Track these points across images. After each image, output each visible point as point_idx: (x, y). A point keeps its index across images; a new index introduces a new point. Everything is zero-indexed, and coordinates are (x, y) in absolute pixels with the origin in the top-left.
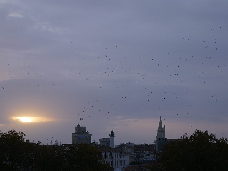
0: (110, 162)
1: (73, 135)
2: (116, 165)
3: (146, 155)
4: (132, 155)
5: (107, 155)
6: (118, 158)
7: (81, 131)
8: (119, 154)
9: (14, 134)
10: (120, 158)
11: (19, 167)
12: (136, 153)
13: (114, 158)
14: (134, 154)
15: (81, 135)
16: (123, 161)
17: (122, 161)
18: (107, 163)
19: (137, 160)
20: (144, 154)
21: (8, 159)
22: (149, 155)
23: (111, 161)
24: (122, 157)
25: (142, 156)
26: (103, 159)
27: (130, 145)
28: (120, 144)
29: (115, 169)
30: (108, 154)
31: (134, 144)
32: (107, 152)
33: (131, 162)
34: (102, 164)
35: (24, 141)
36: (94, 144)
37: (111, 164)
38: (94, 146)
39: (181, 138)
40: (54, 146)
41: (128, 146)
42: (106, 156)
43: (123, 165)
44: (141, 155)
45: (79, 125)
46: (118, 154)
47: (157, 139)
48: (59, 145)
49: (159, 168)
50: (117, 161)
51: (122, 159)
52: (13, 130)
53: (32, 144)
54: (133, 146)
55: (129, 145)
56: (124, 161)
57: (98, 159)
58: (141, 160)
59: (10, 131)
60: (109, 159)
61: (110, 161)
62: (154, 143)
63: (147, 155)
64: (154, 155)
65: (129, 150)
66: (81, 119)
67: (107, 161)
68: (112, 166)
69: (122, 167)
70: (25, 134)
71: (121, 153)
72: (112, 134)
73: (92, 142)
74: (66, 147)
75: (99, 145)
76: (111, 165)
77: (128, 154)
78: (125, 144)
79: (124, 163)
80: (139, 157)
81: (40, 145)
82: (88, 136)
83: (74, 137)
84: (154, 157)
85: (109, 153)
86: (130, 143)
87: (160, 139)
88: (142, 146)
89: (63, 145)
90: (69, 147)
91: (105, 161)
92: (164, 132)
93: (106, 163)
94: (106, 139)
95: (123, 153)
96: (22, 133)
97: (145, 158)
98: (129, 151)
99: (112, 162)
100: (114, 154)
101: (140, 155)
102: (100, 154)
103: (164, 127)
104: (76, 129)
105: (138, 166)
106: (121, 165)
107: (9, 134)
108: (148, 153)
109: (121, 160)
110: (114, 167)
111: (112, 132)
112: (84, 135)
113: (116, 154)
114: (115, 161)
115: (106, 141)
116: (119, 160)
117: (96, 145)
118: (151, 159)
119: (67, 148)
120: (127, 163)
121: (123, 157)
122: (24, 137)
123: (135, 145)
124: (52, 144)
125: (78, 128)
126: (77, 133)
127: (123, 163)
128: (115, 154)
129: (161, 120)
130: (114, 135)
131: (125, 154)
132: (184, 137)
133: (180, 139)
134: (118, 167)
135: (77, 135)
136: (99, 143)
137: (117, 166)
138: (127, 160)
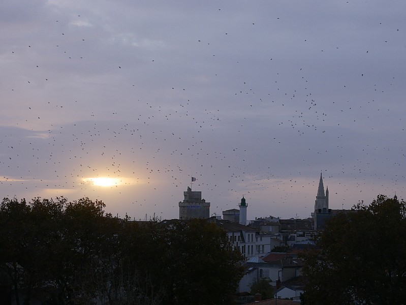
0: (241, 248)
1: (181, 206)
2: (250, 253)
4: (276, 236)
5: (235, 236)
6: (252, 241)
7: (192, 199)
8: (254, 234)
9: (88, 204)
10: (257, 241)
11: (96, 256)
12: (282, 232)
13: (246, 240)
14: (279, 235)
15: (194, 204)
16: (261, 247)
17: (259, 246)
18: (235, 249)
19: (284, 245)
20: (296, 235)
21: (78, 244)
22: (303, 236)
24: (259, 239)
25: (293, 239)
26: (229, 243)
27: (272, 220)
28: (256, 218)
29: (249, 259)
30: (237, 235)
31: (278, 218)
32: (236, 232)
33: (274, 248)
34: (227, 250)
35: (104, 215)
36: (214, 218)
37: (241, 251)
38: (215, 222)
39: (354, 208)
40: (150, 222)
41: (269, 221)
42: (233, 238)
43: (261, 252)
44: (290, 236)
45: (189, 189)
46: (252, 235)
47: (316, 210)
48: (158, 221)
49: (320, 256)
50: (252, 246)
51: (259, 243)
52: (85, 199)
53: (116, 220)
54: (277, 222)
55: (271, 220)
57: (222, 244)
58: (290, 243)
59: (81, 199)
60: (239, 242)
61: (241, 245)
62: (311, 217)
63: (300, 236)
64: (311, 236)
65: (271, 229)
66: (193, 179)
67: (236, 246)
68: (243, 254)
69: (260, 255)
70: (104, 205)
71: (258, 233)
72: (243, 203)
73: (210, 217)
74: (171, 224)
75: (222, 221)
76: (241, 253)
77: (269, 234)
78: (264, 219)
79: (263, 249)
80: (286, 239)
81: (128, 221)
82: (205, 207)
83: (183, 208)
84: (310, 240)
85: (239, 234)
86: (272, 218)
87: (320, 210)
88: (291, 222)
89: (165, 220)
90: (175, 224)
91: (233, 247)
92: (326, 198)
93: (233, 250)
94: (234, 210)
95: (260, 234)
96: (100, 203)
97: (297, 242)
98: (271, 230)
99: (244, 247)
100: (247, 234)
101: (288, 236)
102: (224, 235)
103: (327, 191)
104: (185, 196)
105: (285, 253)
106: (257, 253)
107: (79, 205)
108: (301, 233)
109: (257, 244)
110: (246, 256)
111: (243, 200)
112: (198, 204)
114: (249, 246)
115: (233, 213)
116: (254, 245)
117: (217, 220)
118: (306, 243)
119: (171, 226)
120: (268, 249)
121: (261, 239)
122: (103, 209)
123: (280, 220)
124: (149, 220)
125: (189, 193)
126: (187, 201)
127: (261, 249)
128: (249, 235)
129: (321, 180)
130: (246, 205)
131: (264, 234)
132: (359, 207)
133: (353, 210)
134: (254, 255)
135: (186, 204)
136: (222, 218)
137: (252, 253)
138: (267, 244)
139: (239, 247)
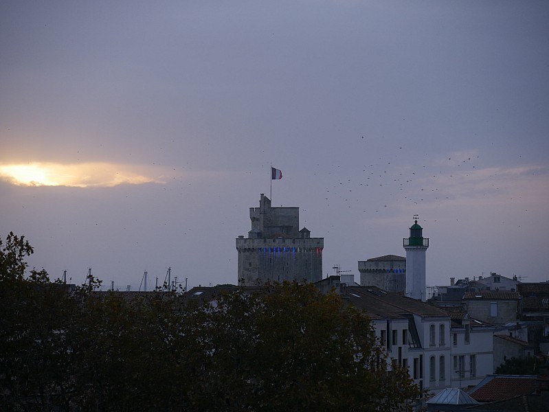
0: (411, 363)
1: (244, 248)
4: (510, 329)
5: (394, 331)
6: (442, 342)
7: (274, 229)
8: (447, 325)
10: (455, 343)
11: (7, 392)
12: (525, 319)
13: (426, 342)
14: (518, 327)
15: (278, 243)
16: (467, 360)
17: (462, 357)
18: (394, 366)
19: (532, 354)
23: (415, 360)
24: (461, 337)
26: (378, 350)
27: (497, 285)
28: (452, 279)
29: (433, 395)
30: (400, 326)
31: (515, 279)
32: (393, 318)
33: (504, 363)
34: (373, 370)
35: (27, 275)
36: (335, 282)
37: (411, 373)
38: (338, 291)
40: (157, 295)
41: (488, 289)
42: (389, 337)
43: (467, 375)
45: (265, 201)
46: (442, 326)
48: (179, 291)
50: (442, 358)
51: (462, 348)
53: (62, 288)
54: (513, 290)
55: (494, 286)
56: (473, 357)
57: (356, 352)
60: (405, 348)
61: (410, 356)
65: (494, 309)
66: (275, 174)
67: (396, 357)
68: (417, 382)
69: (466, 384)
70: (29, 248)
71: (457, 322)
72: (416, 238)
73: (324, 277)
74: (214, 298)
75: (356, 288)
76: (412, 377)
77: (489, 325)
78: (473, 283)
79: (473, 365)
80: (538, 337)
81: (94, 292)
82: (310, 249)
83: (247, 253)
85: (405, 325)
86: (496, 278)
89: (199, 289)
90: (226, 298)
91: (389, 361)
93: (389, 369)
94: (390, 259)
95: (464, 323)
96: (19, 242)
98: (494, 313)
99: (418, 362)
100: (427, 325)
101: (543, 330)
102: (362, 327)
104: (253, 219)
105: (536, 377)
106: (457, 376)
110: (426, 385)
111: (416, 231)
112: (289, 243)
113: (437, 325)
114: (433, 358)
115: (388, 268)
116: (447, 354)
117: (344, 287)
119: (214, 304)
120: (486, 367)
121: (467, 339)
122: (25, 258)
123: (520, 286)
125: (265, 213)
126: (260, 235)
127: (467, 367)
128: (433, 327)
130: (425, 243)
131: (474, 326)
134: (447, 383)
135: (258, 244)
137: (442, 378)
138: (483, 351)
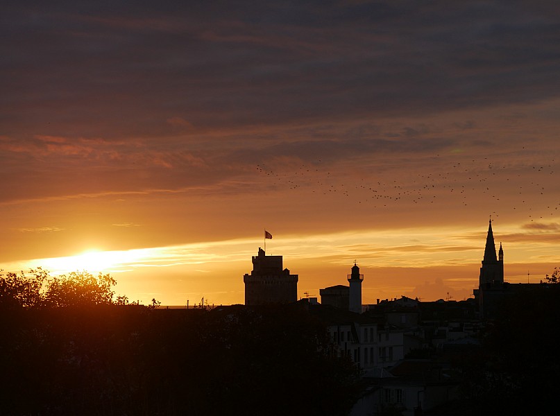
0: (352, 353)
1: (248, 281)
2: (369, 360)
3: (450, 331)
4: (413, 330)
5: (342, 332)
6: (372, 339)
7: (267, 269)
8: (375, 328)
9: (86, 281)
10: (380, 339)
12: (423, 324)
13: (362, 339)
14: (419, 329)
15: (269, 278)
16: (387, 350)
17: (384, 348)
18: (342, 354)
19: (427, 346)
20: (447, 329)
22: (460, 329)
23: (355, 350)
24: (383, 336)
25: (441, 334)
26: (332, 344)
27: (406, 303)
28: (378, 300)
29: (366, 372)
30: (346, 329)
31: (417, 299)
33: (410, 351)
34: (329, 357)
35: (114, 299)
36: (305, 302)
37: (353, 358)
38: (307, 308)
39: (547, 281)
41: (400, 306)
42: (339, 336)
43: (387, 359)
44: (436, 331)
45: (261, 252)
46: (372, 329)
47: (481, 285)
50: (372, 349)
51: (384, 343)
52: (81, 271)
53: (136, 307)
54: (415, 306)
55: (404, 304)
58: (438, 343)
59: (74, 273)
60: (349, 343)
61: (352, 348)
62: (473, 297)
63: (455, 329)
64: (474, 330)
65: (404, 318)
66: (267, 235)
67: (344, 349)
68: (356, 363)
69: (386, 365)
70: (114, 281)
71: (381, 327)
72: (356, 274)
73: (299, 299)
74: (230, 312)
75: (319, 306)
76: (353, 361)
77: (401, 327)
78: (391, 302)
79: (391, 353)
80: (431, 336)
81: (156, 309)
82: (289, 282)
83: (251, 284)
84: (473, 337)
85: (349, 328)
86: (405, 299)
87: (489, 285)
88: (438, 306)
89: (221, 306)
90: (238, 312)
91: (339, 351)
92: (500, 264)
93: (339, 356)
94: (340, 287)
95: (386, 327)
96: (107, 278)
97: (450, 340)
98: (404, 321)
99: (358, 352)
100: (362, 329)
101: (433, 331)
103: (501, 252)
104: (254, 263)
105: (429, 360)
106: (381, 360)
107: (71, 282)
108: (457, 325)
109: (381, 345)
110: (362, 365)
111: (355, 269)
112: (276, 278)
113: (369, 328)
114: (366, 349)
115: (338, 293)
116: (375, 347)
117: (311, 305)
118: (465, 342)
119: (230, 316)
120: (399, 354)
121: (387, 337)
122: (112, 288)
123: (420, 304)
125: (261, 259)
126: (258, 273)
127: (387, 355)
128: (366, 329)
129: (490, 232)
130: (361, 277)
131: (392, 328)
132: (554, 279)
133: (545, 284)
135: (257, 278)
136: (319, 301)
137: (372, 361)
138: (397, 344)
139: (349, 351)
